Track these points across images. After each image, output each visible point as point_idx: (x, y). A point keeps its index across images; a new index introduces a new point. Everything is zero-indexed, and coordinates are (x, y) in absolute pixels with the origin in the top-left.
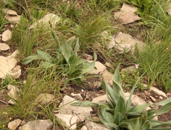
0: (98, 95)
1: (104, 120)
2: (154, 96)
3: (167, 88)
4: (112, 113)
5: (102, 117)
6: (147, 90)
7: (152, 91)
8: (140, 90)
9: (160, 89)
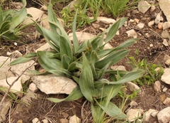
0: (40, 45)
1: (50, 68)
2: (103, 27)
3: (114, 13)
4: (58, 58)
5: (46, 65)
6: (95, 22)
7: (101, 22)
8: (88, 25)
9: (109, 17)
